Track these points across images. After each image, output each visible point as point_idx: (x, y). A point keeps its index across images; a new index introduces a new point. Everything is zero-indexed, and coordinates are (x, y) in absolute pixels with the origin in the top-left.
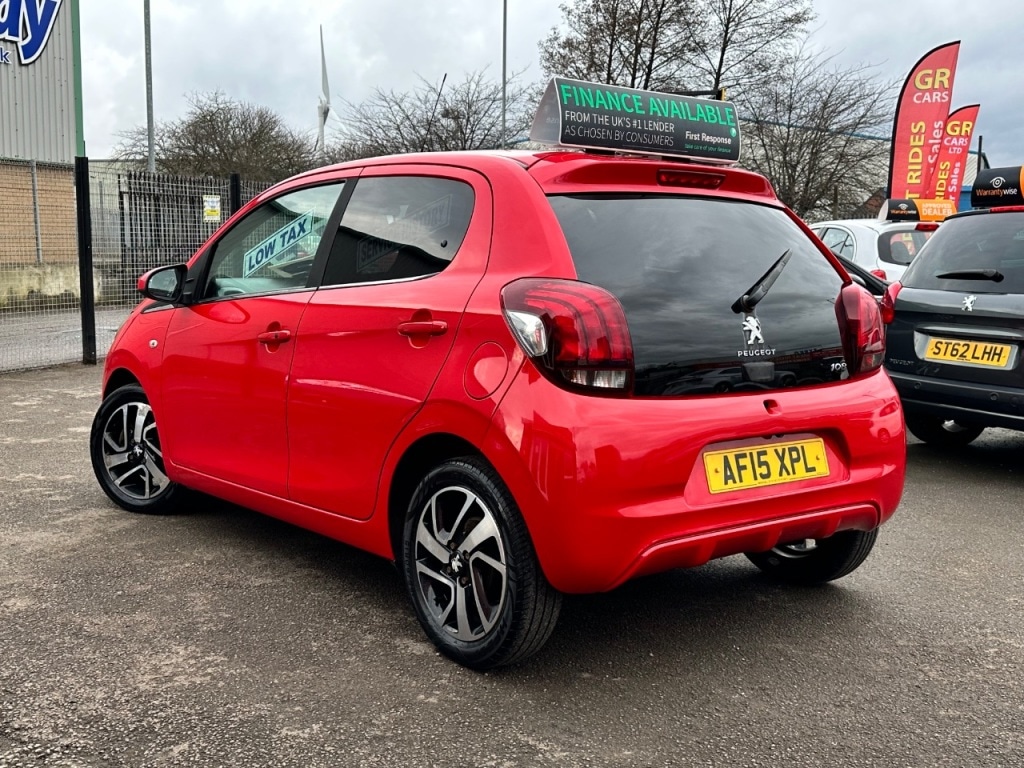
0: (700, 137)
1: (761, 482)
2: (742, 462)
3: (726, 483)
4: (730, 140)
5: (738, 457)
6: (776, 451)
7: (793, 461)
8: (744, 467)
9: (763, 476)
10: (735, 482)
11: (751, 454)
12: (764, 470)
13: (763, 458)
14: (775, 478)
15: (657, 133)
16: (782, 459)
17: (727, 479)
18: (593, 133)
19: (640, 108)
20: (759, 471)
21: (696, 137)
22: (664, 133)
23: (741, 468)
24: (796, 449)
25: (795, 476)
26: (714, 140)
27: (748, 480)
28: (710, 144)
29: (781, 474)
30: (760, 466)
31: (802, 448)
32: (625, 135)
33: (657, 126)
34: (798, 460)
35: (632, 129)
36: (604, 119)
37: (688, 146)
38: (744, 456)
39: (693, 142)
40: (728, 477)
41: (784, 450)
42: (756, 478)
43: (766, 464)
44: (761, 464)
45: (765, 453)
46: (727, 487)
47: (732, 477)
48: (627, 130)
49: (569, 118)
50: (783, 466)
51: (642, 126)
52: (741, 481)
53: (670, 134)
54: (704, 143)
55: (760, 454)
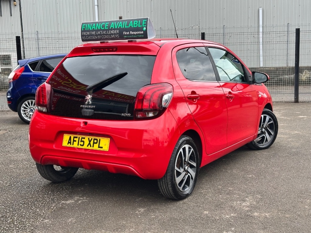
0: (130, 33)
1: (80, 147)
2: (75, 139)
3: (68, 144)
4: (143, 32)
5: (74, 137)
6: (89, 139)
7: (94, 143)
8: (75, 141)
9: (81, 145)
10: (71, 144)
11: (79, 138)
12: (82, 143)
13: (83, 140)
14: (85, 147)
15: (112, 34)
16: (90, 141)
17: (69, 143)
18: (91, 38)
19: (107, 27)
20: (80, 143)
21: (128, 33)
22: (115, 34)
23: (74, 141)
24: (97, 140)
25: (93, 148)
26: (135, 33)
27: (75, 145)
28: (134, 35)
29: (88, 146)
30: (81, 142)
31: (100, 140)
32: (101, 37)
33: (112, 32)
34: (96, 143)
35: (103, 34)
36: (94, 33)
37: (125, 37)
38: (77, 137)
39: (127, 35)
40: (69, 142)
41: (92, 139)
42: (78, 145)
43: (84, 142)
44: (81, 141)
45: (84, 138)
46: (68, 145)
47: (70, 143)
48: (101, 35)
49: (83, 34)
50: (89, 144)
51: (107, 33)
52: (73, 144)
53: (117, 34)
54: (132, 35)
55: (82, 138)
